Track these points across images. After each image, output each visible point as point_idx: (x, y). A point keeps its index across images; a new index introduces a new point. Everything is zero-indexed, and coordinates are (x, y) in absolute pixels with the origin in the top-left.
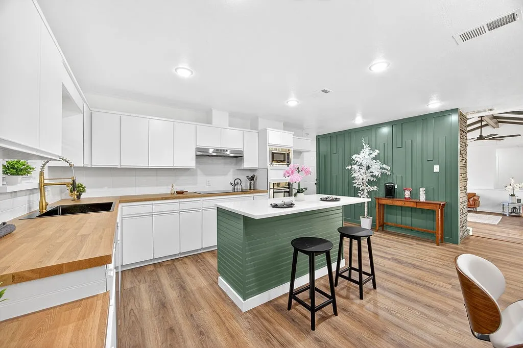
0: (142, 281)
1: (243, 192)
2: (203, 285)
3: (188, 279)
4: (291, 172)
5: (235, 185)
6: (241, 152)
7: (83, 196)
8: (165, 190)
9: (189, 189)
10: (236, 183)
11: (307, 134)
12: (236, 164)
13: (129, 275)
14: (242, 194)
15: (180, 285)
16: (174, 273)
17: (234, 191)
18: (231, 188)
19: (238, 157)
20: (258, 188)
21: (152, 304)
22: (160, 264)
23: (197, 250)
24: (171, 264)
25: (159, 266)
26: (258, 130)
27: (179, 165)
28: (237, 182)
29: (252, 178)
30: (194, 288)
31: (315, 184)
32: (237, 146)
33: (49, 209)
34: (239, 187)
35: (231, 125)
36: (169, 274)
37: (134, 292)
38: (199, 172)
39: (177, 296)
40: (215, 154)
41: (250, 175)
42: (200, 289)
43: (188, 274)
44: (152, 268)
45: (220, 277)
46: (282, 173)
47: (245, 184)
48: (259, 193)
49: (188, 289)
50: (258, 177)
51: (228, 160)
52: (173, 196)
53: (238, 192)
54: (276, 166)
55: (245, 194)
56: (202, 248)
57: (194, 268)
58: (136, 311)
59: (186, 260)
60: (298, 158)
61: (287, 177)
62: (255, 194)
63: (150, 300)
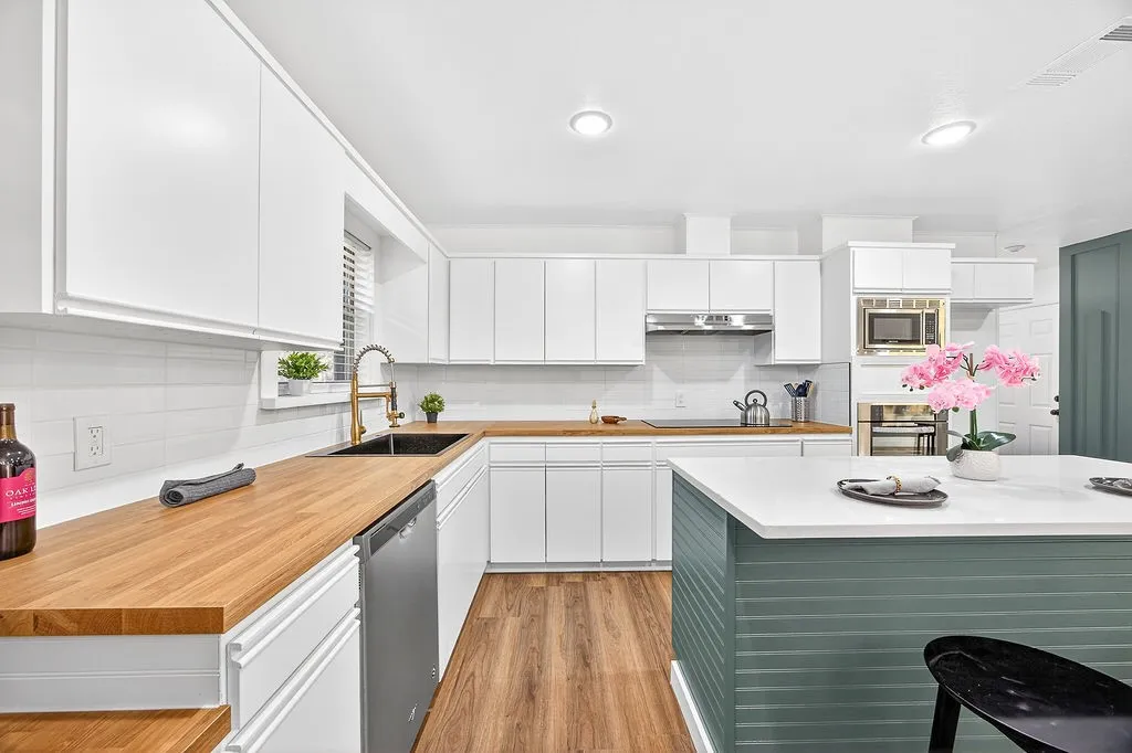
0: (512, 611)
1: (769, 427)
2: (630, 668)
3: (602, 635)
4: (933, 372)
5: (749, 407)
6: (768, 319)
7: (441, 417)
8: (579, 413)
9: (631, 412)
10: (750, 402)
11: (1016, 249)
12: (756, 352)
13: (497, 586)
14: (766, 433)
15: (582, 647)
16: (579, 610)
17: (746, 425)
18: (737, 415)
19: (759, 333)
20: (821, 417)
21: (511, 677)
22: (560, 575)
23: (643, 563)
24: (579, 583)
25: (555, 581)
26: (819, 252)
27: (607, 356)
28: (755, 400)
29: (803, 390)
30: (608, 670)
31: (1054, 413)
32: (760, 305)
33: (366, 438)
34: (760, 413)
35: (739, 249)
36: (568, 607)
37: (492, 630)
38: (657, 372)
39: (564, 677)
40: (710, 328)
41: (797, 380)
42: (623, 678)
43: (607, 622)
44: (539, 583)
45: (675, 664)
46: (898, 374)
47: (778, 406)
48: (822, 432)
49: (595, 670)
50: (820, 388)
51: (734, 342)
52: (594, 428)
53: (755, 426)
54: (885, 353)
55: (773, 433)
56: (654, 561)
57: (625, 610)
58: (478, 681)
59: (613, 580)
60: (976, 328)
61: (917, 391)
62: (807, 437)
63: (511, 664)
